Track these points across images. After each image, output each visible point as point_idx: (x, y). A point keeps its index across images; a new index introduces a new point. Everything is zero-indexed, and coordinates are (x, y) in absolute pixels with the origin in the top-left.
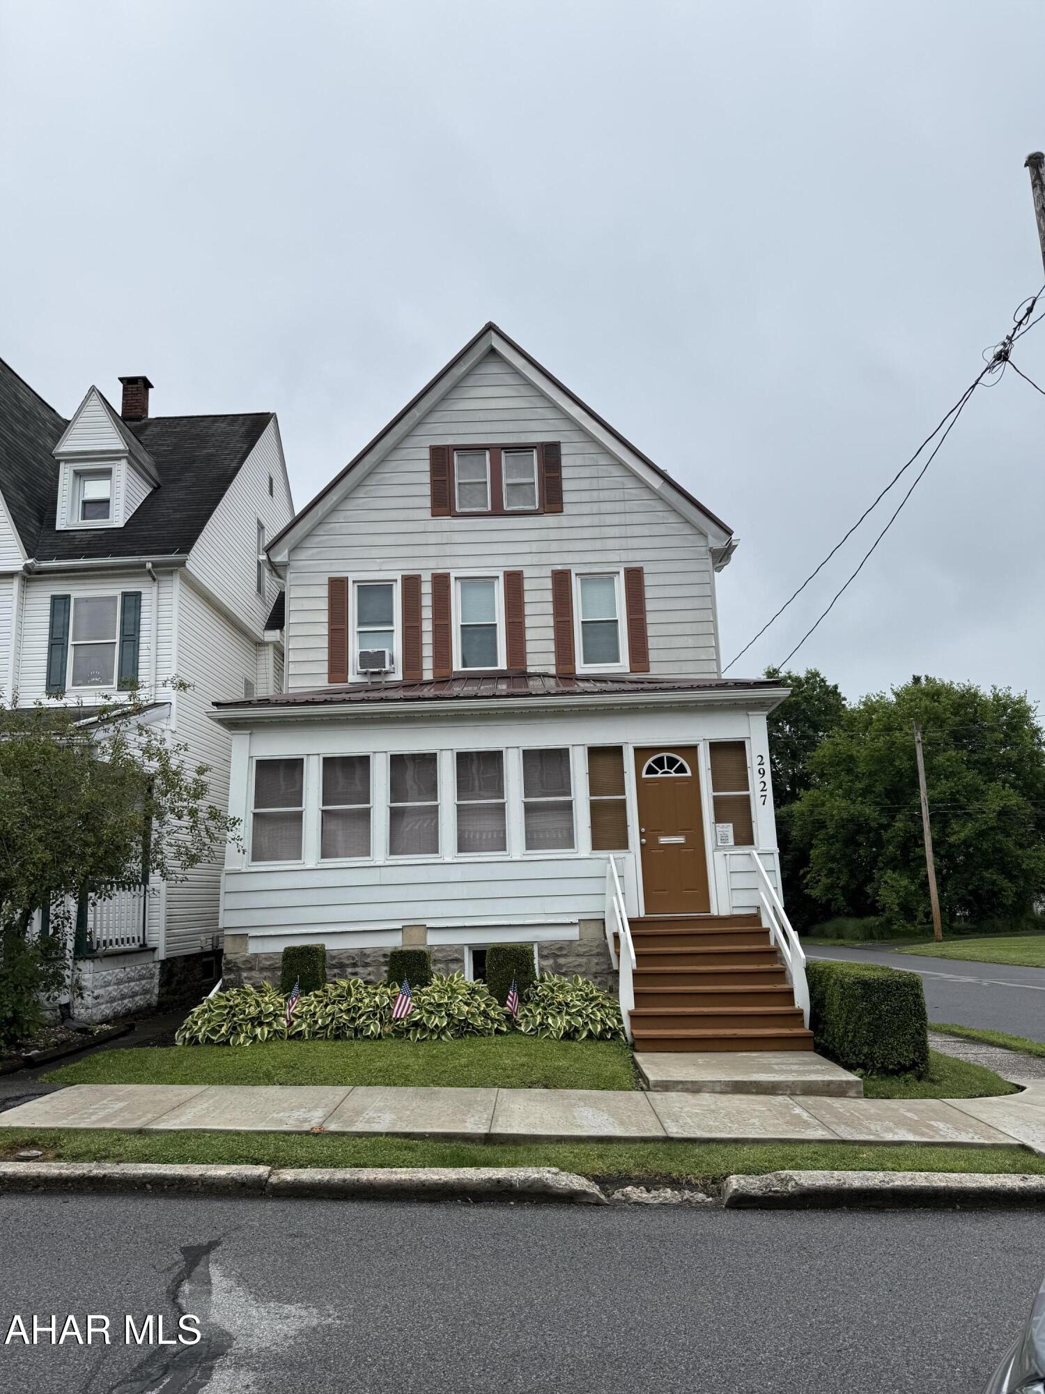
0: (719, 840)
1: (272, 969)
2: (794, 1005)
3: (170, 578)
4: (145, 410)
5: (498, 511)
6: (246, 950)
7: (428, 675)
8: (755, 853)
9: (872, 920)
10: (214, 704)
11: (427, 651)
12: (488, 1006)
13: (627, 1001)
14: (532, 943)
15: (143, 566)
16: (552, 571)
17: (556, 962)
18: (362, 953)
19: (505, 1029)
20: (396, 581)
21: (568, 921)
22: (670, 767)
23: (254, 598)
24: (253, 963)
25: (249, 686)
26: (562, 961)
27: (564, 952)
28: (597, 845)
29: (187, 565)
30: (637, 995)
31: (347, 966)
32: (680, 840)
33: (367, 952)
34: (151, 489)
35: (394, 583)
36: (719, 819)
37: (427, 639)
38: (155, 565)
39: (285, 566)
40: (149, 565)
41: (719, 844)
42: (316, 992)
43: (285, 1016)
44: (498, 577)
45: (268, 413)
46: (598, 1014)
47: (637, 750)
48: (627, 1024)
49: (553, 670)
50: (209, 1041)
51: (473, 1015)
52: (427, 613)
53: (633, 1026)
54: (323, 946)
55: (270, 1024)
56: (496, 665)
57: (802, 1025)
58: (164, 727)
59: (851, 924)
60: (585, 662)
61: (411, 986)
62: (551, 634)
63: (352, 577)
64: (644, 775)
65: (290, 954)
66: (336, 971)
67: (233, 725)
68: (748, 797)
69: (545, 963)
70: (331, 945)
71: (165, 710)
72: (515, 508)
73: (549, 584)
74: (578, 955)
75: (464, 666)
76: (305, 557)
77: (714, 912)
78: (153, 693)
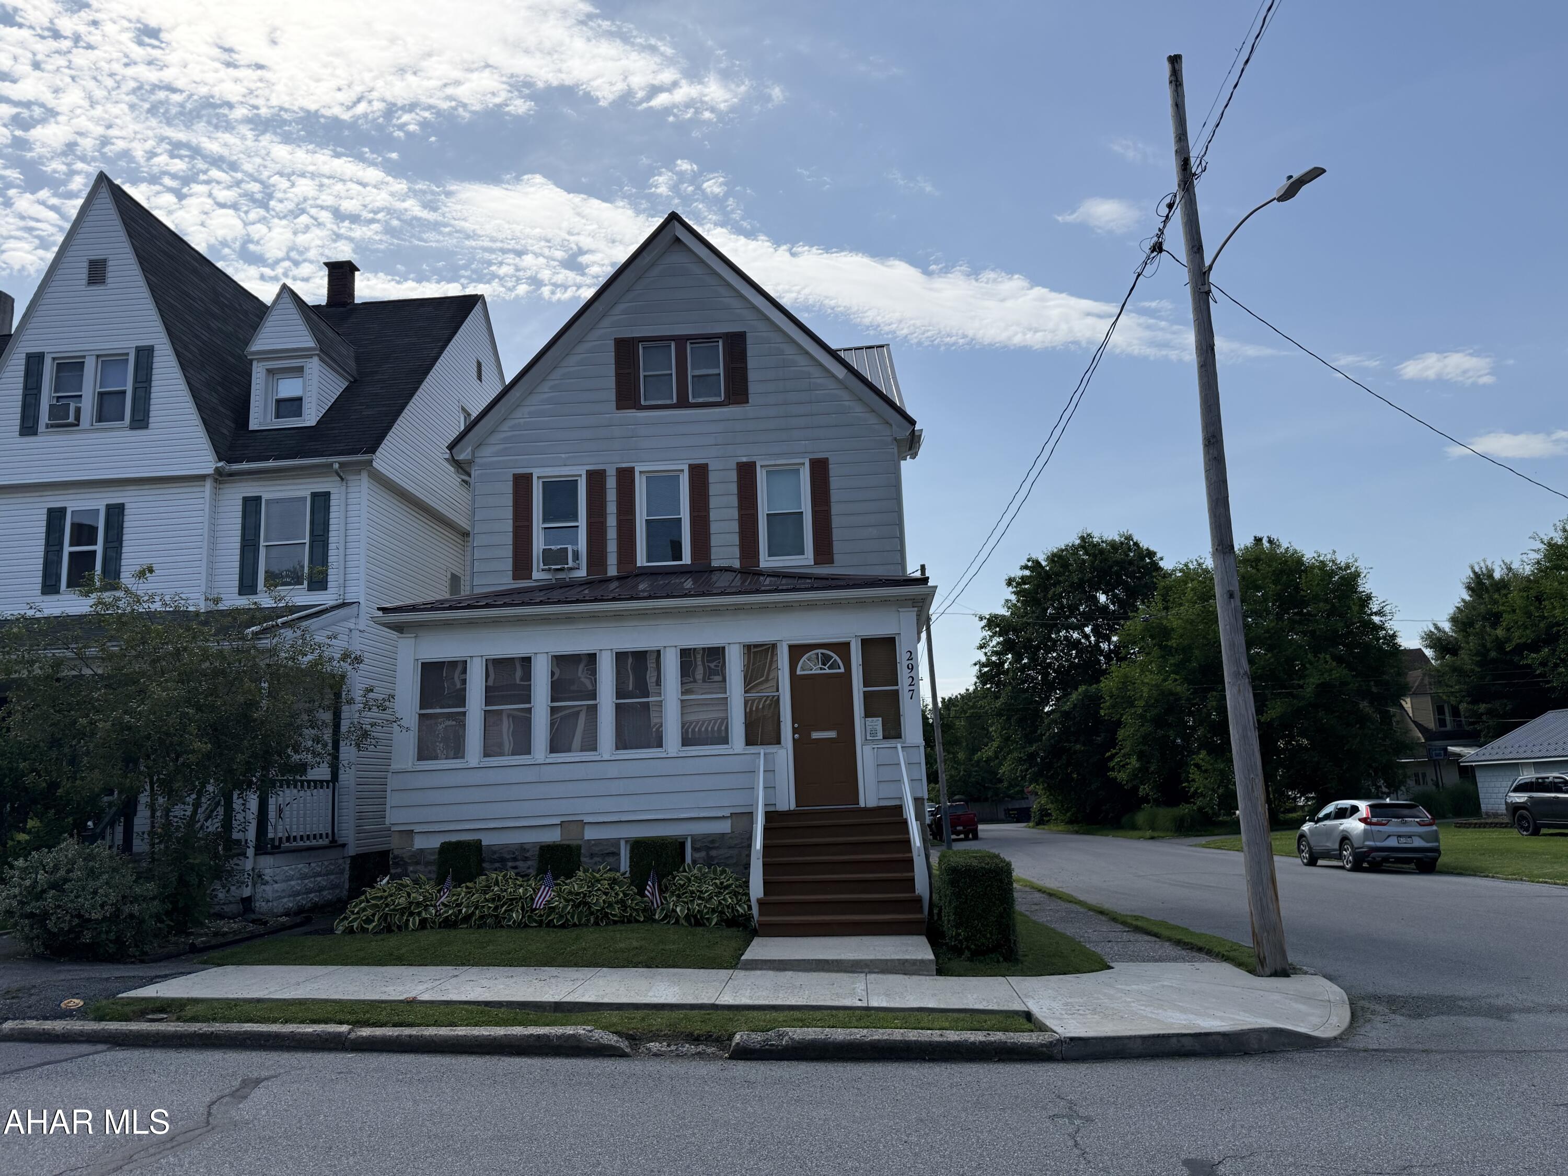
0: (868, 734)
1: (427, 864)
2: (914, 892)
3: (358, 477)
4: (351, 295)
5: (682, 403)
6: (412, 845)
7: (612, 571)
8: (899, 746)
11: (612, 547)
12: (625, 895)
13: (756, 888)
14: (686, 837)
15: (331, 465)
16: (738, 463)
17: (708, 854)
18: (522, 847)
19: (642, 919)
20: (580, 476)
21: (720, 815)
22: (824, 664)
23: (459, 490)
24: (419, 857)
25: (455, 580)
26: (714, 853)
27: (717, 845)
28: (749, 742)
29: (374, 464)
30: (766, 883)
31: (508, 860)
32: (832, 734)
33: (526, 846)
34: (347, 384)
35: (579, 478)
36: (868, 714)
37: (612, 534)
38: (342, 465)
39: (470, 462)
40: (336, 466)
41: (868, 738)
42: (468, 884)
44: (683, 470)
45: (476, 295)
46: (730, 900)
47: (791, 647)
48: (755, 911)
49: (737, 564)
50: (364, 930)
52: (612, 508)
53: (760, 914)
54: (481, 841)
56: (681, 560)
57: (921, 910)
58: (352, 626)
60: (769, 556)
61: (556, 878)
62: (735, 526)
63: (536, 472)
64: (799, 672)
65: (446, 848)
66: (497, 865)
67: (399, 628)
68: (897, 691)
69: (697, 855)
70: (487, 840)
71: (352, 610)
72: (701, 400)
73: (734, 476)
74: (729, 848)
75: (648, 561)
76: (487, 454)
77: (862, 804)
78: (342, 593)
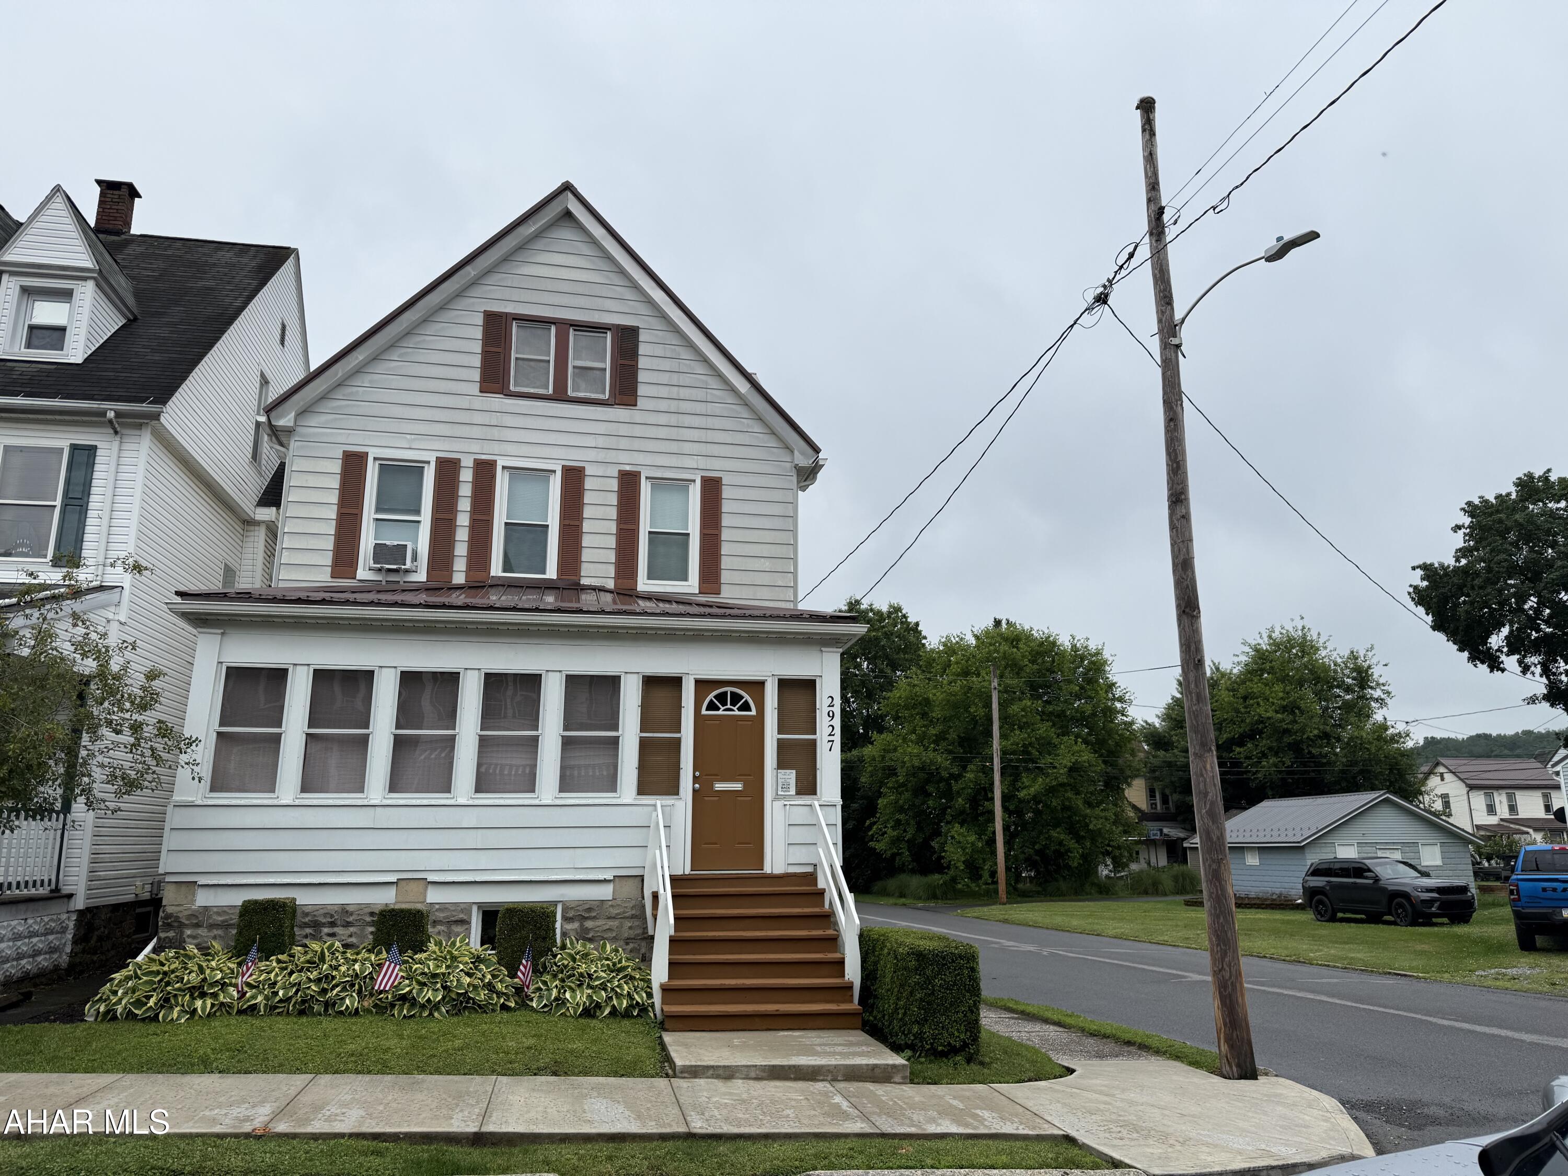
0: (780, 789)
1: (225, 926)
2: (844, 976)
3: (137, 432)
4: (128, 224)
5: (560, 396)
6: (193, 901)
7: (459, 578)
8: (816, 804)
9: (937, 879)
10: (178, 593)
11: (461, 549)
12: (494, 976)
13: (659, 972)
14: (555, 903)
15: (103, 413)
16: (619, 471)
17: (582, 925)
18: (344, 910)
19: (513, 1005)
20: (428, 462)
21: (601, 877)
22: (733, 704)
23: (247, 468)
24: (200, 918)
25: (229, 573)
26: (589, 924)
27: (593, 914)
28: (642, 790)
29: (162, 419)
30: (671, 964)
31: (323, 925)
32: (738, 786)
33: (350, 909)
34: (124, 321)
35: (426, 466)
36: (781, 764)
37: (462, 535)
38: (118, 414)
39: (290, 431)
40: (111, 415)
41: (780, 793)
42: (280, 957)
43: (236, 986)
44: (554, 471)
45: (289, 248)
46: (626, 987)
47: (698, 682)
48: (657, 998)
49: (610, 584)
50: (130, 1016)
51: (475, 987)
52: (464, 505)
53: (664, 1002)
54: (295, 899)
55: (215, 996)
56: (544, 573)
57: (850, 1000)
58: (111, 616)
59: (915, 882)
60: (649, 578)
61: (402, 952)
62: (612, 542)
63: (373, 453)
64: (704, 712)
65: (251, 910)
66: (308, 931)
67: (200, 621)
68: (814, 741)
69: (569, 926)
70: (304, 899)
71: (113, 596)
72: (581, 395)
73: (614, 485)
74: (609, 918)
75: (505, 571)
76: (315, 424)
77: (768, 869)
78: (100, 573)
